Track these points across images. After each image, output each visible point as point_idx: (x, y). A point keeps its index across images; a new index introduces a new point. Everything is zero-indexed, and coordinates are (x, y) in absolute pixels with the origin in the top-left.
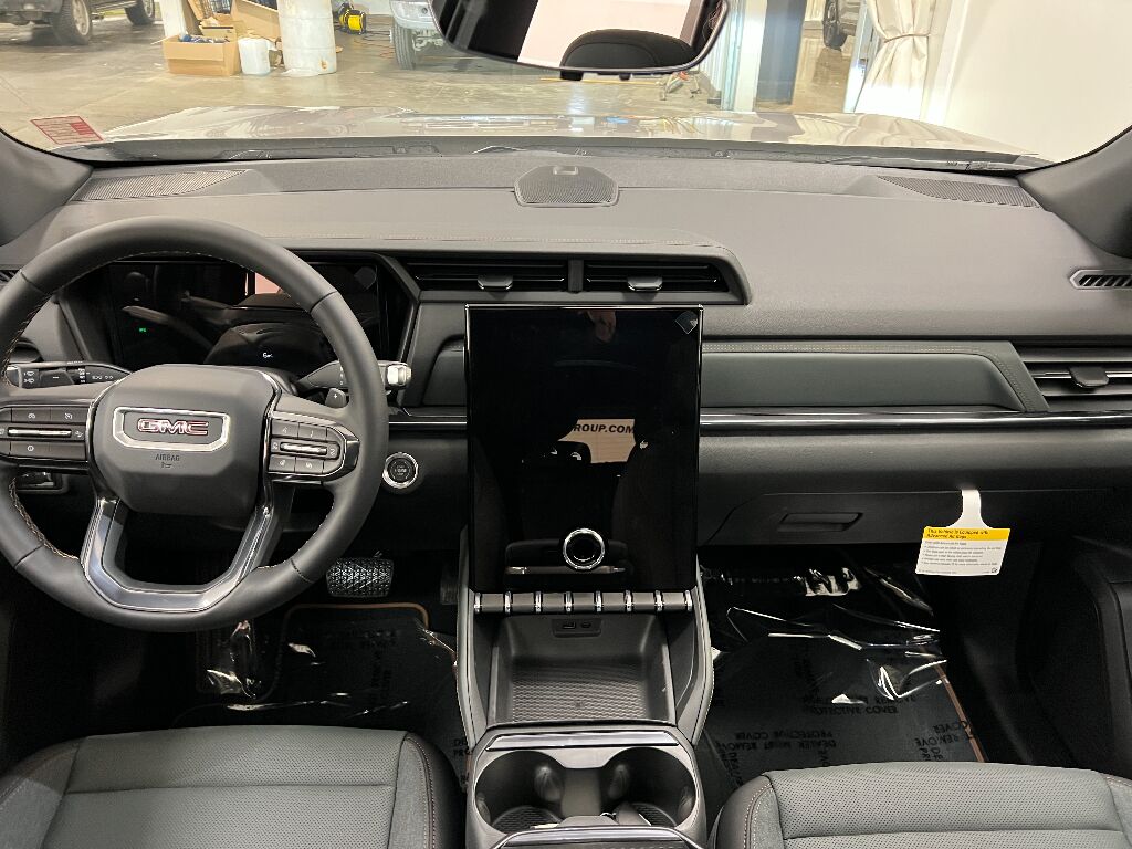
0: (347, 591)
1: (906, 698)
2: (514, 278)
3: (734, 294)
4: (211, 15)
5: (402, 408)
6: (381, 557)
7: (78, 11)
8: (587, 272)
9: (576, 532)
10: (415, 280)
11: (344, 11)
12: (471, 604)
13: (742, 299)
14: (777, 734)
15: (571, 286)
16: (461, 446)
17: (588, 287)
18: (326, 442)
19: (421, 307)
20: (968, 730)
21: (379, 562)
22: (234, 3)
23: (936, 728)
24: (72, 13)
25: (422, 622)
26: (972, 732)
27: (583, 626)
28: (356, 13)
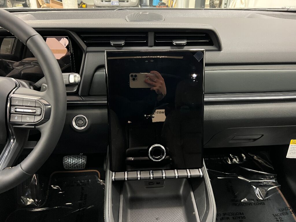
0: (71, 167)
1: (267, 199)
2: (126, 41)
3: (216, 47)
4: (45, 4)
5: (81, 96)
6: (83, 155)
7: (9, 4)
8: (156, 38)
9: (154, 146)
10: (84, 42)
11: (81, 3)
12: (111, 176)
13: (219, 48)
14: (224, 214)
15: (149, 44)
16: (105, 111)
17: (156, 45)
18: (35, 107)
19: (87, 54)
20: (291, 210)
21: (82, 156)
22: (51, 1)
23: (279, 210)
24: (7, 5)
25: (98, 177)
26: (292, 211)
27: (157, 183)
28: (85, 4)
